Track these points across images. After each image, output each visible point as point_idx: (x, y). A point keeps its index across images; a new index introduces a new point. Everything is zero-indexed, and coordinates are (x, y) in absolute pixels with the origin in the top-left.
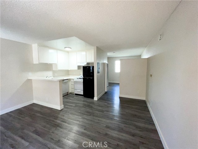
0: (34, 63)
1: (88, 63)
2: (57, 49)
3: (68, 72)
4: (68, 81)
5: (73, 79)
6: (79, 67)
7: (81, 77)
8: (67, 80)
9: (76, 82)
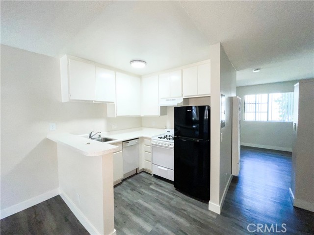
0: (63, 102)
1: (186, 100)
2: (116, 70)
3: (139, 121)
4: (137, 144)
5: (150, 139)
6: (164, 110)
7: (168, 134)
8: (136, 141)
9: (155, 147)
